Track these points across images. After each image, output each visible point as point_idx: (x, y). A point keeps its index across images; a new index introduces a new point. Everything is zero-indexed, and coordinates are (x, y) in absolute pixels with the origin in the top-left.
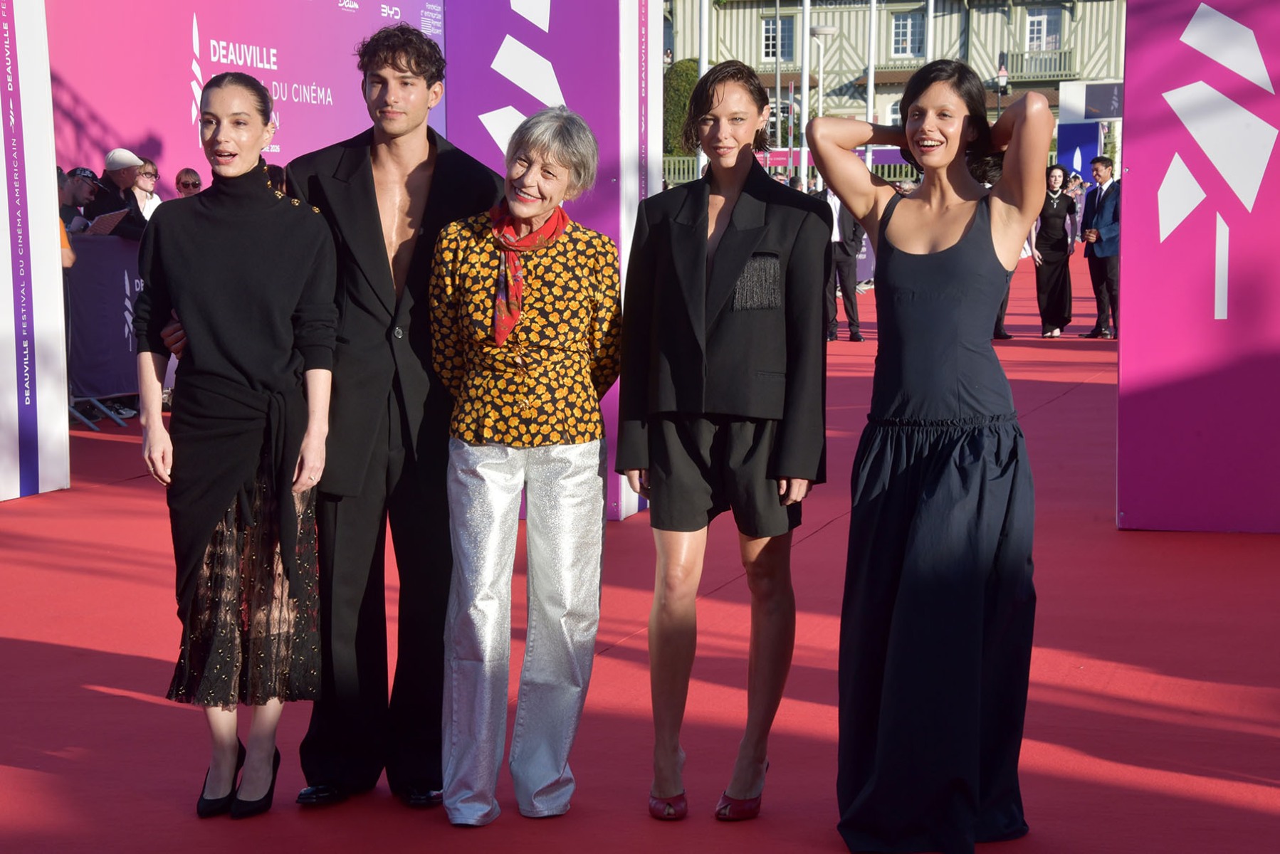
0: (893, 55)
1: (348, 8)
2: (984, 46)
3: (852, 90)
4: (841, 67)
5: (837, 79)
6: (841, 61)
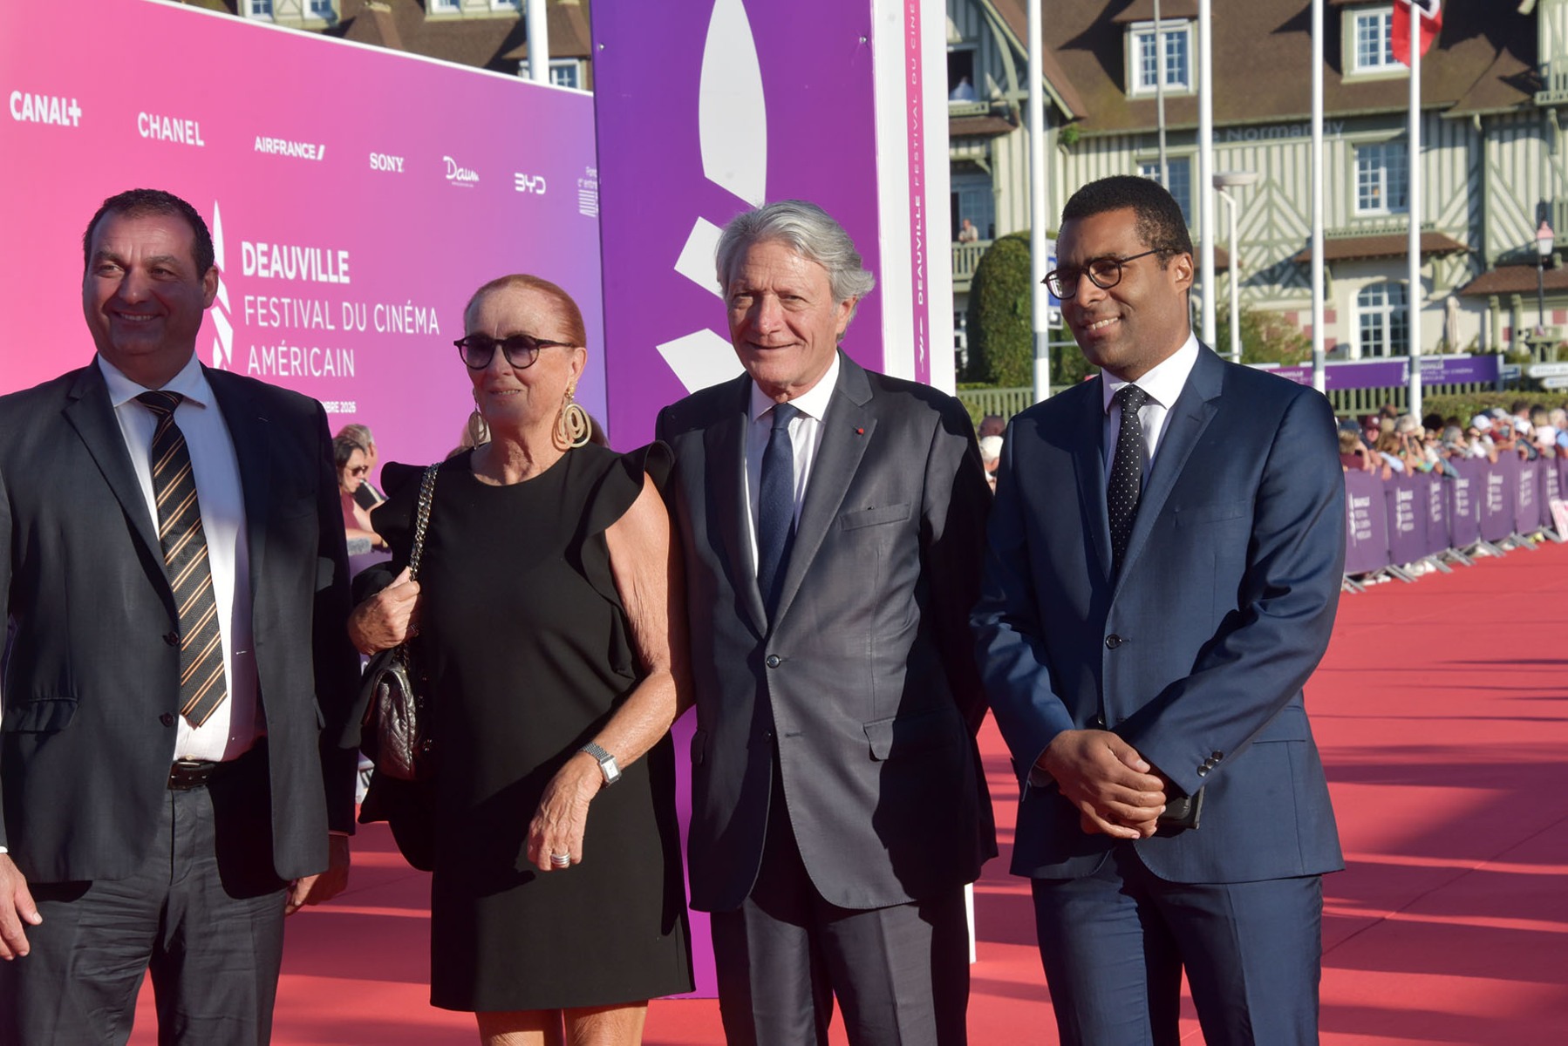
0: (1357, 212)
1: (463, 181)
2: (1512, 192)
3: (1290, 271)
4: (1270, 235)
5: (1265, 255)
6: (1270, 224)
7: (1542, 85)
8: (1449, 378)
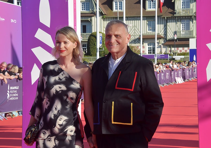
0: (148, 31)
1: (2, 20)
2: (171, 29)
3: (138, 40)
4: (135, 34)
5: (134, 37)
6: (135, 32)
7: (175, 13)
8: (161, 58)
